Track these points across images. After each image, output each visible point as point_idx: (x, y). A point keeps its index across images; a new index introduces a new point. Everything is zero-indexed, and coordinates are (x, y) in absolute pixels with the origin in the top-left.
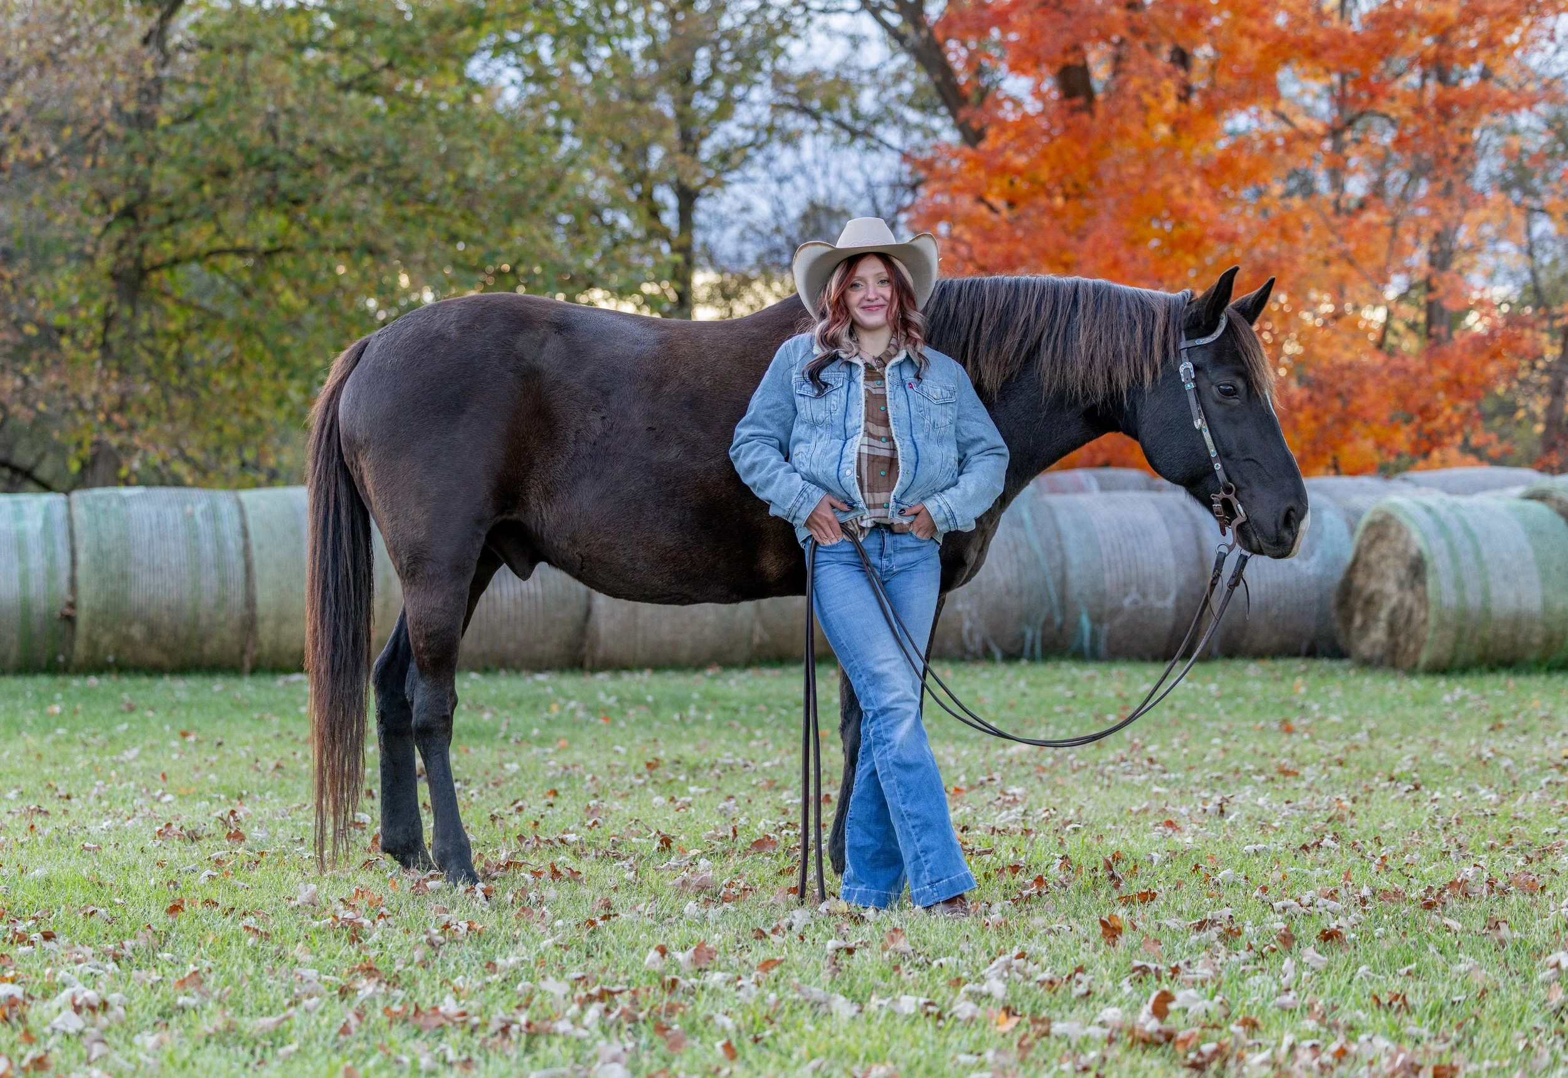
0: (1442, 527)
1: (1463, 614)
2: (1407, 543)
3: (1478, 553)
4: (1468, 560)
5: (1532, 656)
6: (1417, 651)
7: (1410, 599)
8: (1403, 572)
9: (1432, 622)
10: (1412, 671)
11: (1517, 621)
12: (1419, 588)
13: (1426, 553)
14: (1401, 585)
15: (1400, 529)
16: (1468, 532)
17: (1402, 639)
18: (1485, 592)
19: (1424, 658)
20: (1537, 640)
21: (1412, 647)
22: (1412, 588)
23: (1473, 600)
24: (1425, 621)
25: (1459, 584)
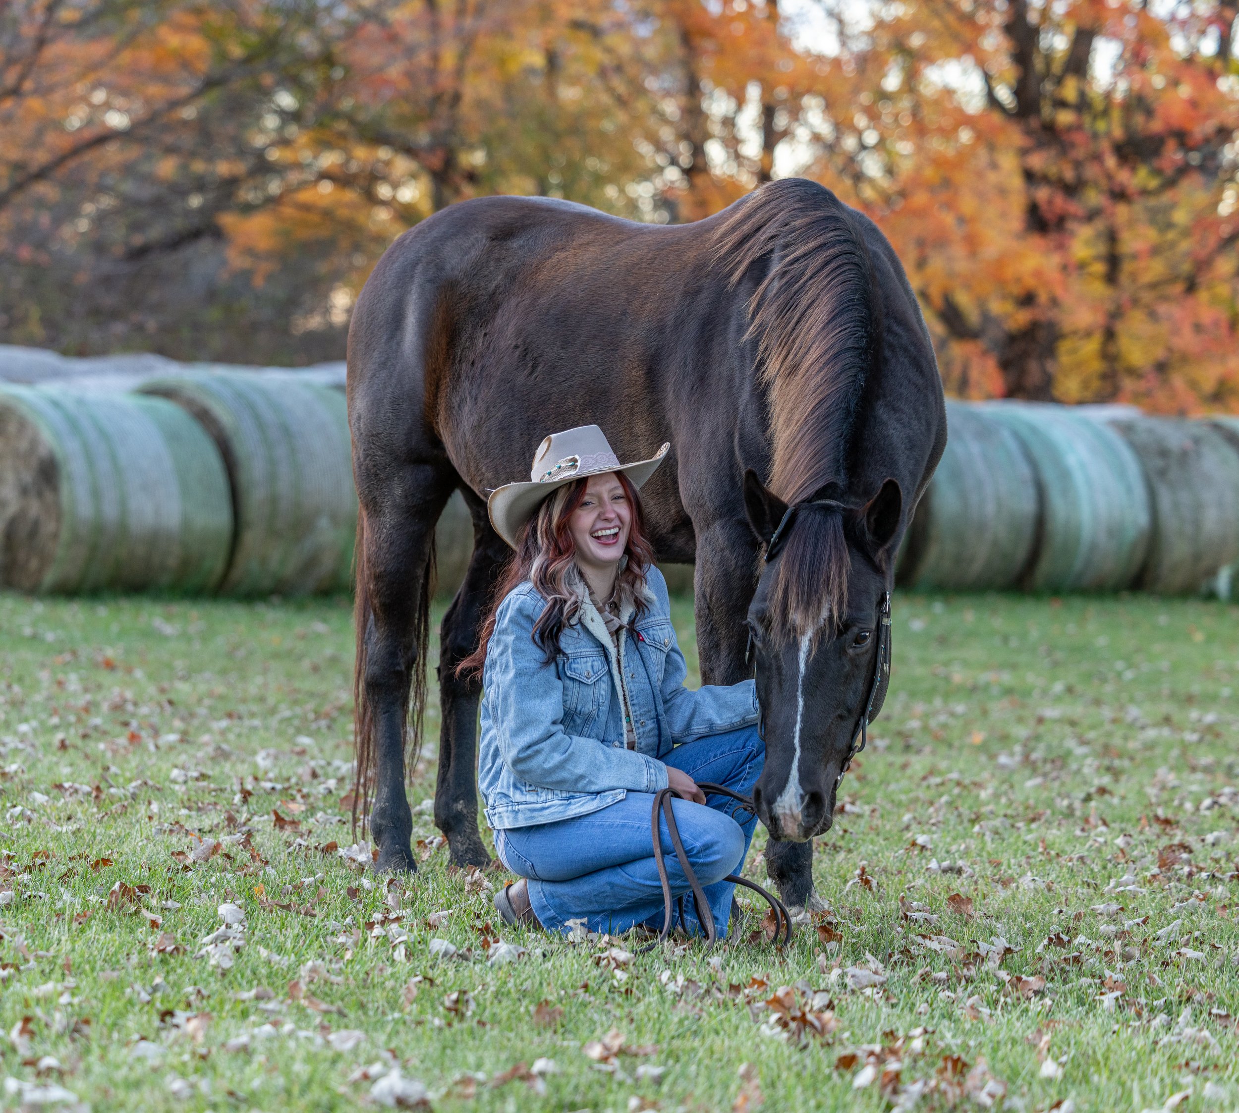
0: (73, 424)
1: (99, 528)
2: (34, 443)
3: (114, 458)
4: (104, 465)
5: (165, 579)
6: (40, 570)
7: (34, 508)
8: (28, 477)
9: (65, 535)
10: (33, 592)
11: (154, 538)
12: (49, 496)
13: (59, 455)
14: (24, 491)
15: (23, 424)
16: (103, 434)
17: (21, 556)
18: (123, 503)
19: (50, 577)
20: (172, 562)
21: (34, 564)
22: (40, 495)
23: (110, 512)
24: (55, 536)
25: (96, 494)
